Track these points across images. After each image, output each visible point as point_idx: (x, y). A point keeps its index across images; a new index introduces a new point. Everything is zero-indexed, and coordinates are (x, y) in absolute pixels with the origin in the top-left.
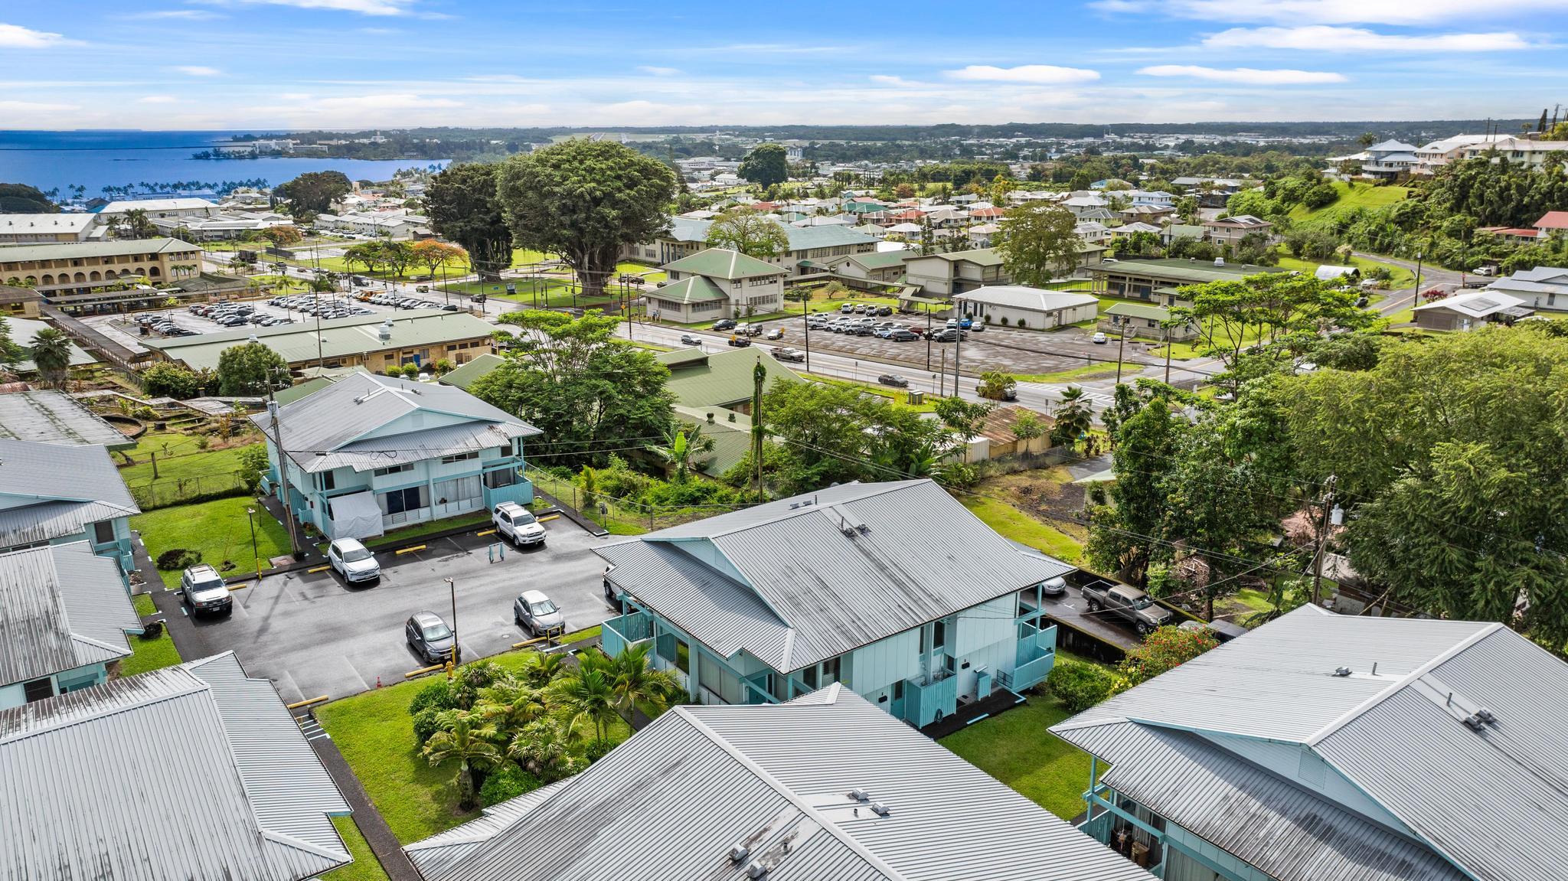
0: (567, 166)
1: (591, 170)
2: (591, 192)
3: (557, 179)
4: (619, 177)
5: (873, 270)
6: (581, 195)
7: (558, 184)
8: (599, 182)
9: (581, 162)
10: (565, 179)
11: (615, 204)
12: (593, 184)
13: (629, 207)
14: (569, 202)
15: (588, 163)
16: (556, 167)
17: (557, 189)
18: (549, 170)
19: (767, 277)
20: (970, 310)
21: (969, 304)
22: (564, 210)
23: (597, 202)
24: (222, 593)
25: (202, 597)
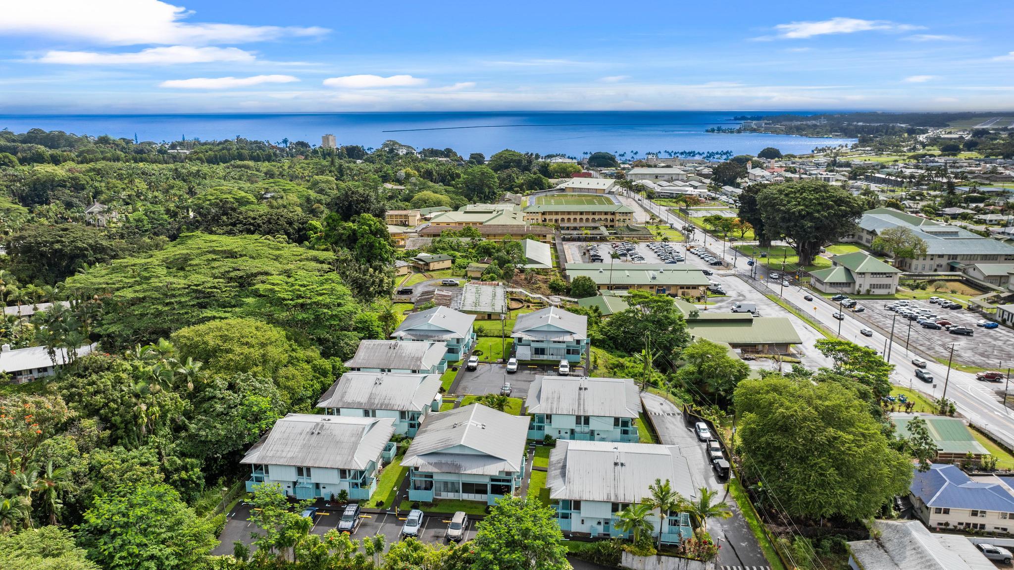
0: (792, 195)
1: (804, 199)
2: (800, 212)
3: (785, 202)
4: (820, 204)
5: (989, 276)
6: (794, 213)
7: (784, 205)
8: (807, 206)
9: (801, 194)
10: (789, 202)
11: (813, 219)
12: (802, 207)
13: (821, 221)
14: (787, 216)
15: (804, 194)
16: (787, 195)
17: (782, 208)
18: (782, 197)
19: (885, 274)
20: (1006, 317)
21: (1005, 313)
22: (783, 219)
23: (803, 217)
24: (475, 364)
25: (470, 364)
